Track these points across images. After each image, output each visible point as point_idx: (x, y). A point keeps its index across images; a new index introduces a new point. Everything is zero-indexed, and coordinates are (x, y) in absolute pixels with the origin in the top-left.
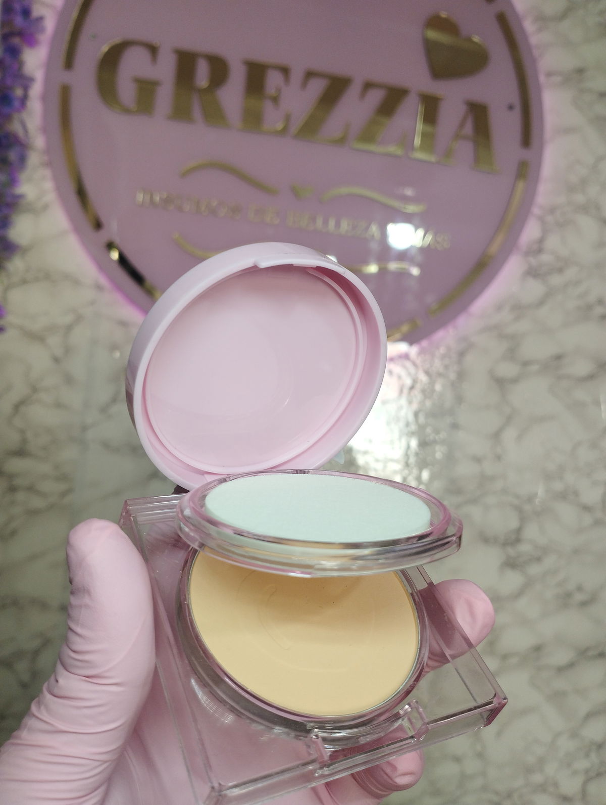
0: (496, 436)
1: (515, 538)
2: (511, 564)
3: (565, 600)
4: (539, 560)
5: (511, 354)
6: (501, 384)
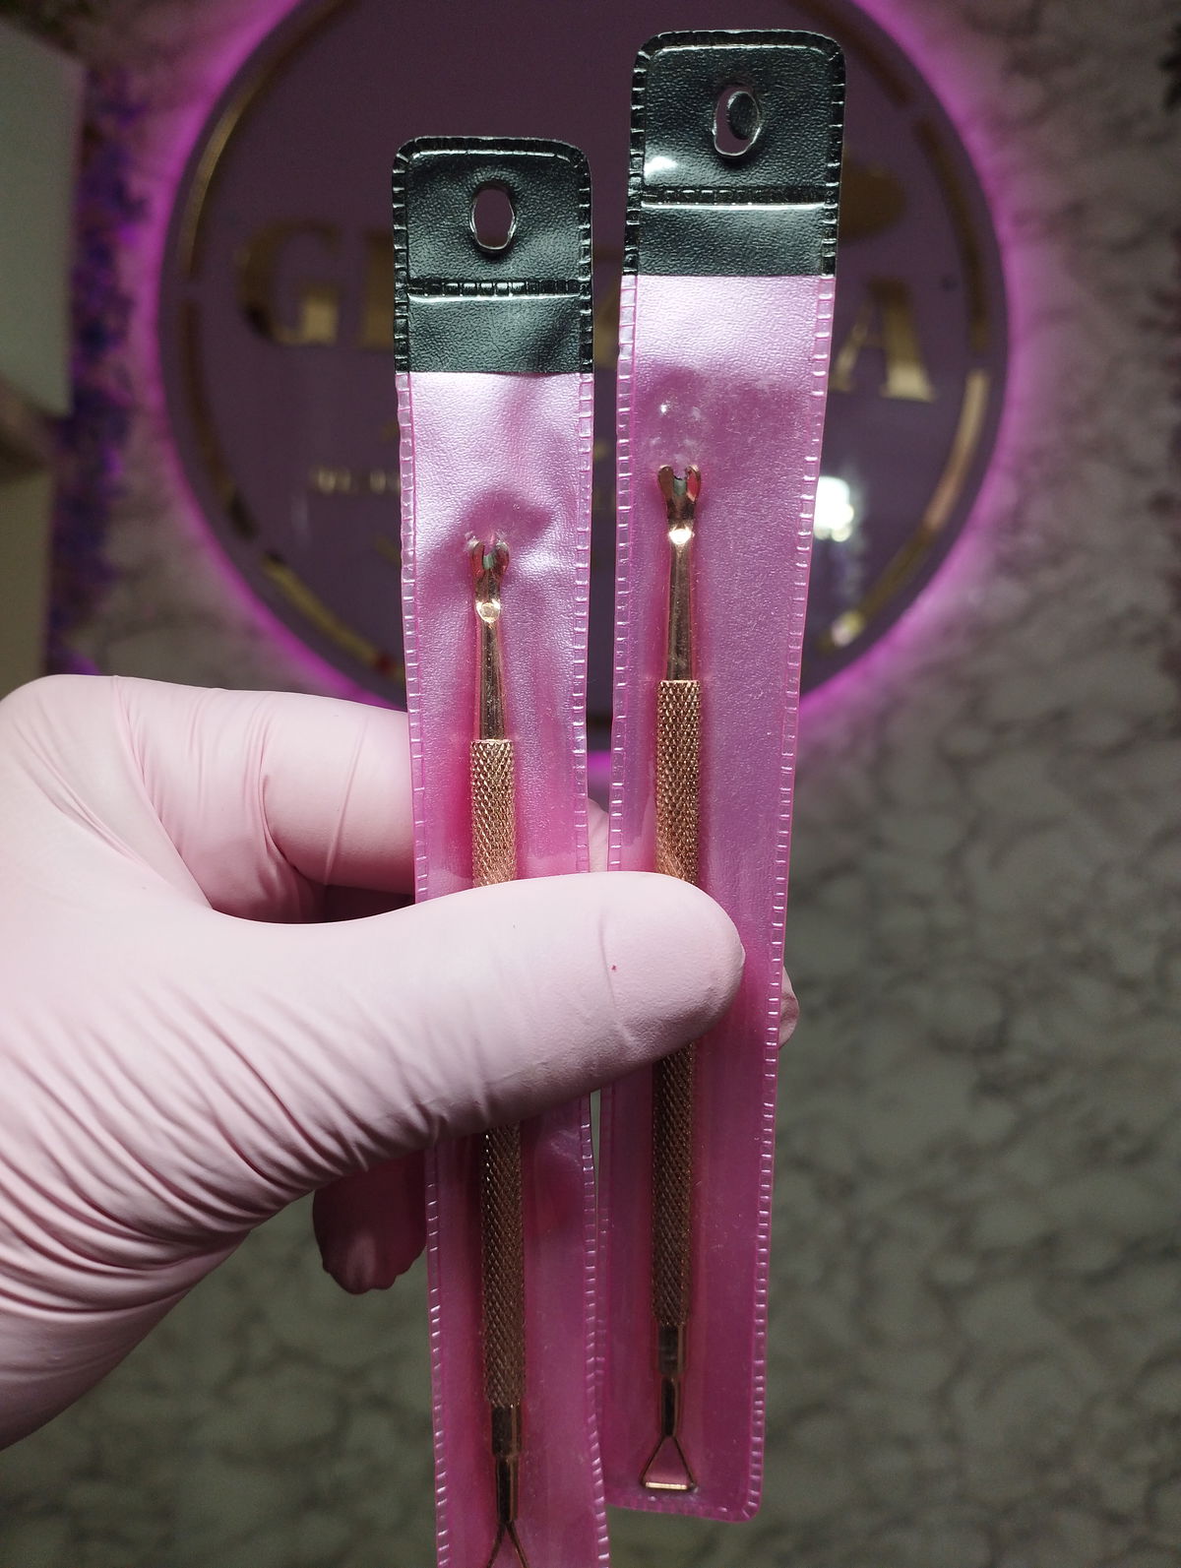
0: (953, 860)
1: (996, 1042)
2: (990, 1088)
3: (1096, 1152)
4: (1041, 1078)
5: (974, 712)
6: (958, 766)
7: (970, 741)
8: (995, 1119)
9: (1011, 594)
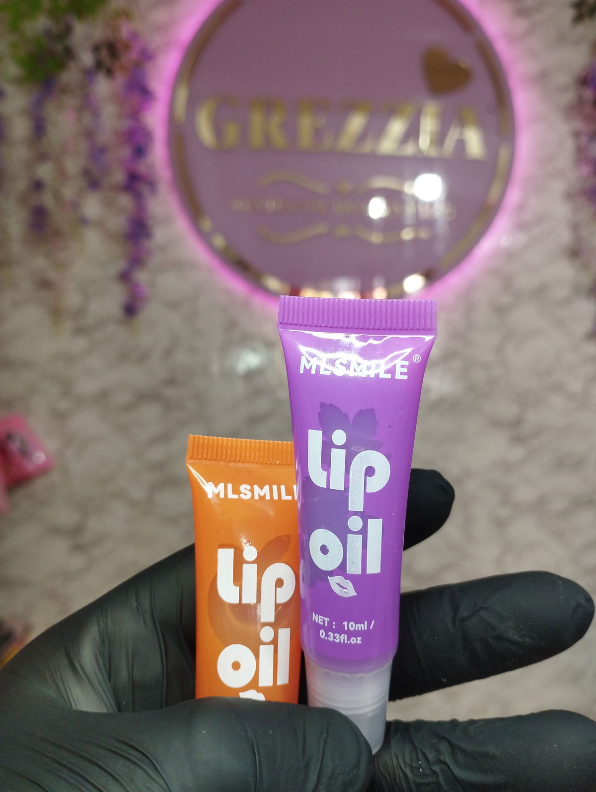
0: (499, 349)
2: (518, 440)
3: (560, 464)
4: (536, 436)
5: (507, 287)
6: (500, 311)
7: (505, 299)
8: (518, 453)
9: (521, 238)
